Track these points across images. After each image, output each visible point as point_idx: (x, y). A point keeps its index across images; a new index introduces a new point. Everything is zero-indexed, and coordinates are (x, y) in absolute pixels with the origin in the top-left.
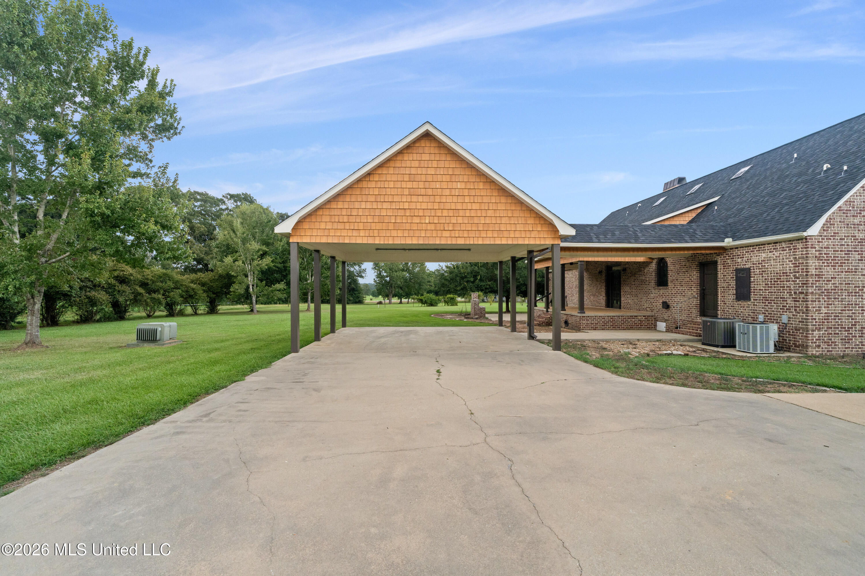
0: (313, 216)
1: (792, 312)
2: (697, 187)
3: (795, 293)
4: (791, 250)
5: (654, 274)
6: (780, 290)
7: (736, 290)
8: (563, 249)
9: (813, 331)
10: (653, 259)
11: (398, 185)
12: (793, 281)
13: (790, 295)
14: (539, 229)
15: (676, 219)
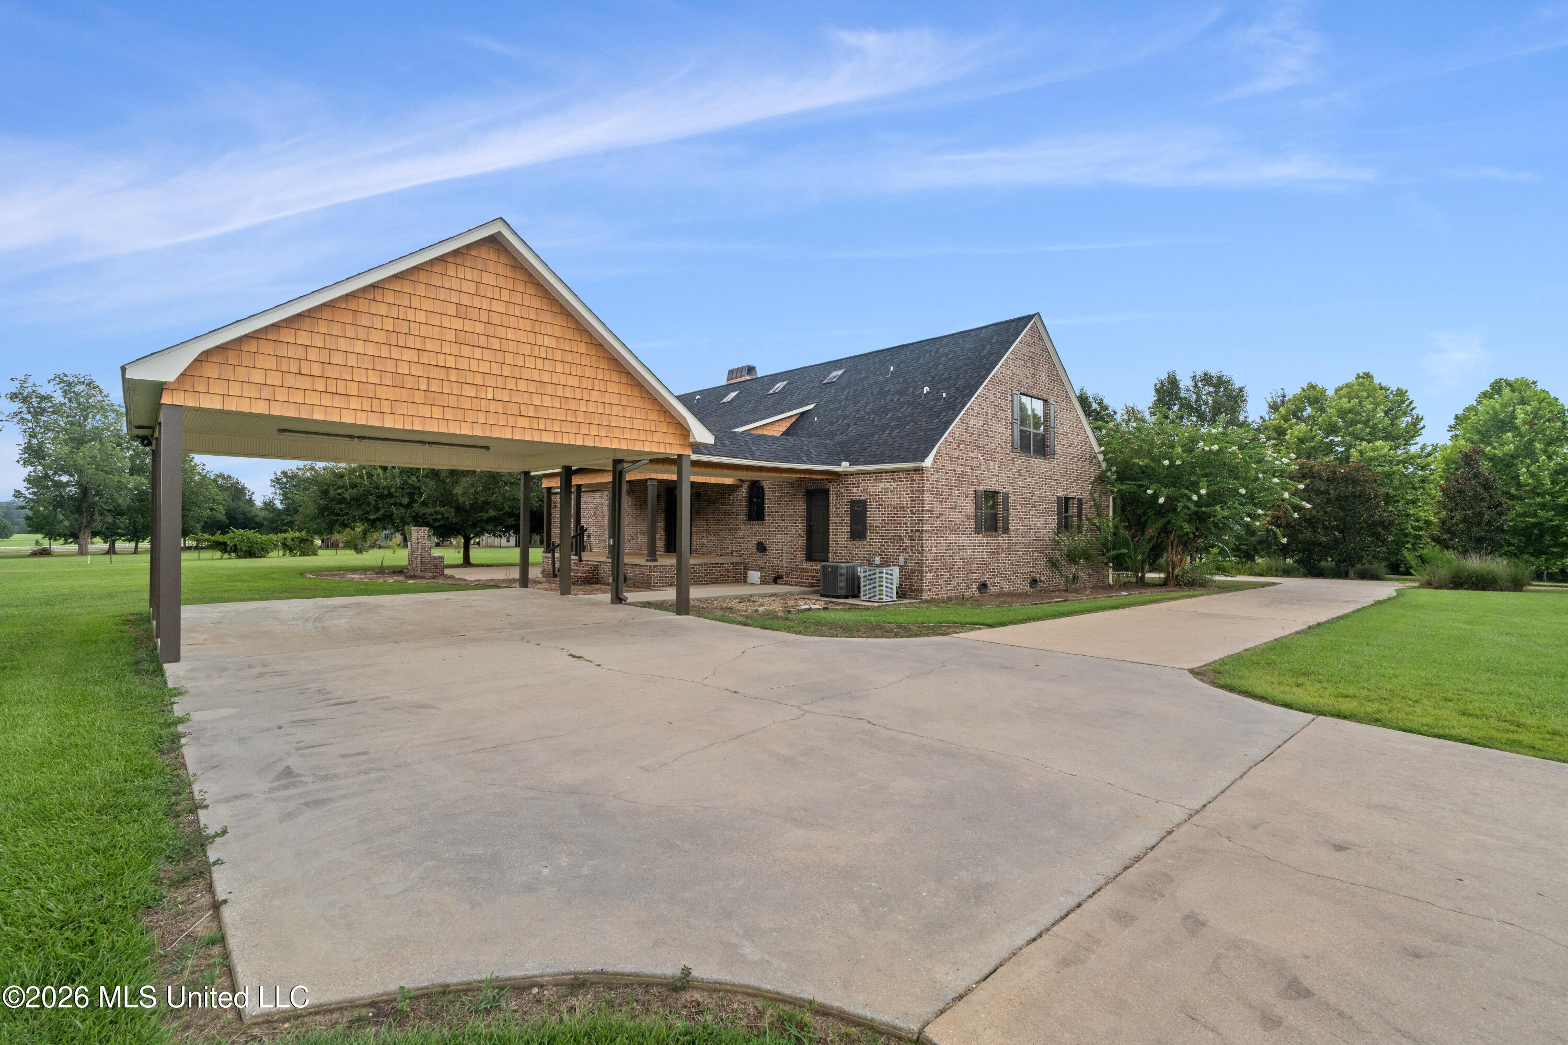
0: (230, 352)
1: (908, 553)
2: (780, 385)
3: (912, 530)
4: (908, 481)
5: (744, 503)
6: (897, 527)
7: (851, 527)
8: (695, 463)
9: (926, 573)
10: (743, 481)
11: (436, 320)
12: (910, 517)
13: (907, 533)
14: (664, 430)
15: (769, 428)
